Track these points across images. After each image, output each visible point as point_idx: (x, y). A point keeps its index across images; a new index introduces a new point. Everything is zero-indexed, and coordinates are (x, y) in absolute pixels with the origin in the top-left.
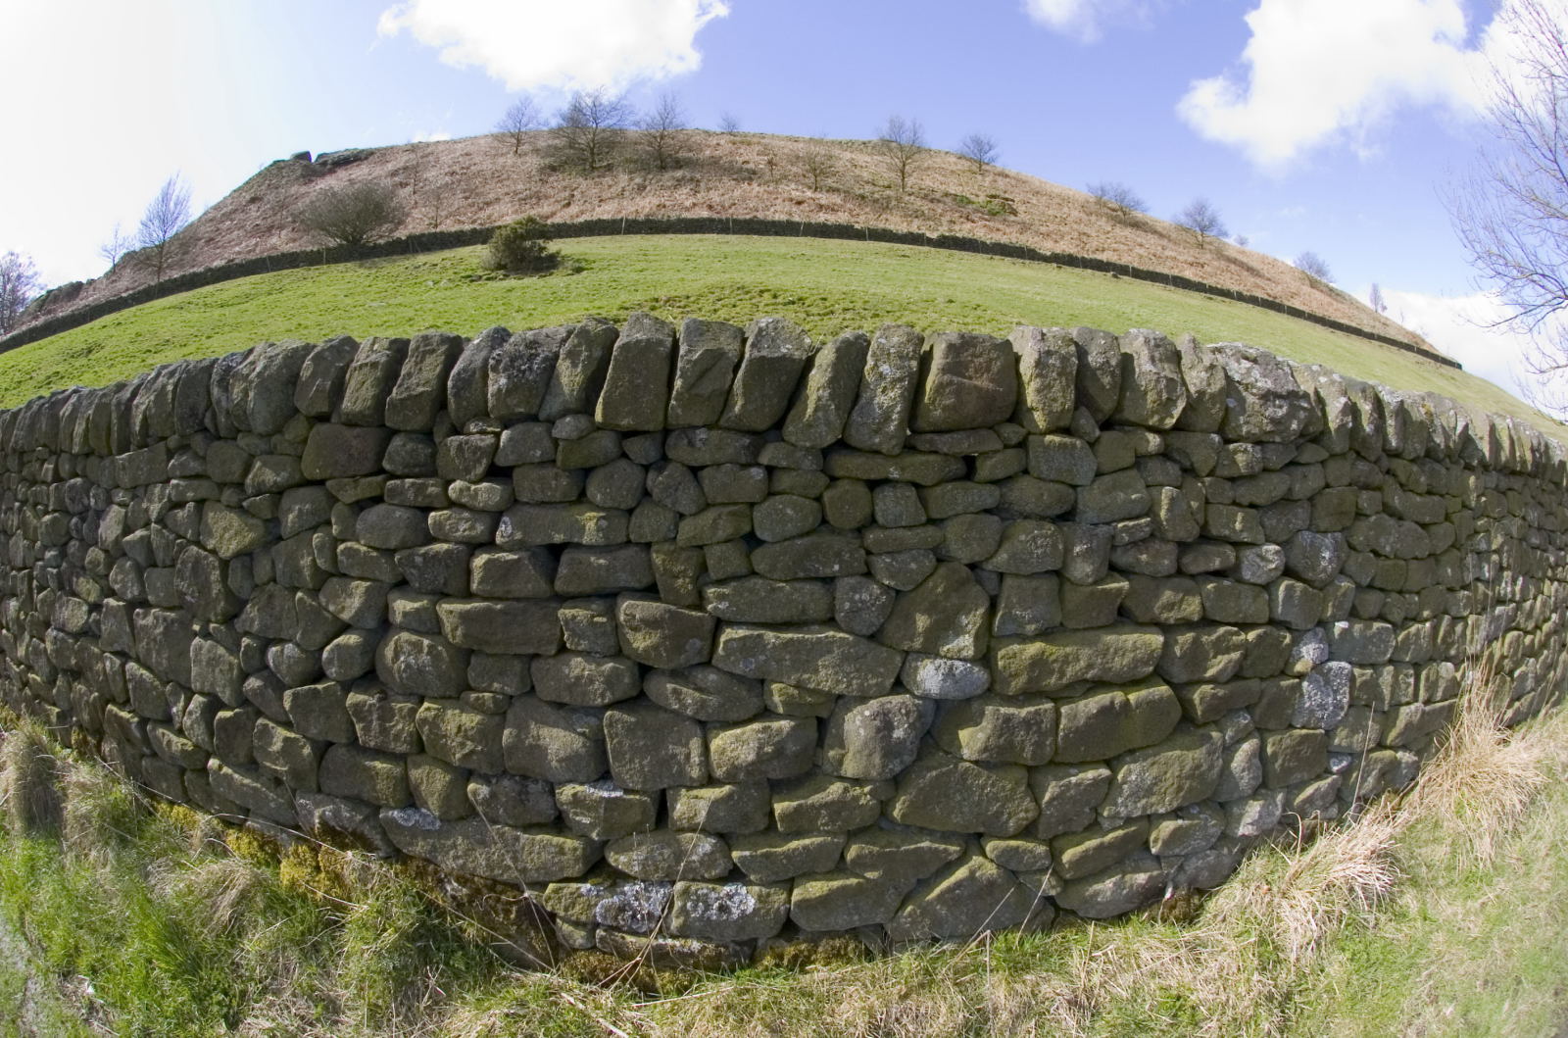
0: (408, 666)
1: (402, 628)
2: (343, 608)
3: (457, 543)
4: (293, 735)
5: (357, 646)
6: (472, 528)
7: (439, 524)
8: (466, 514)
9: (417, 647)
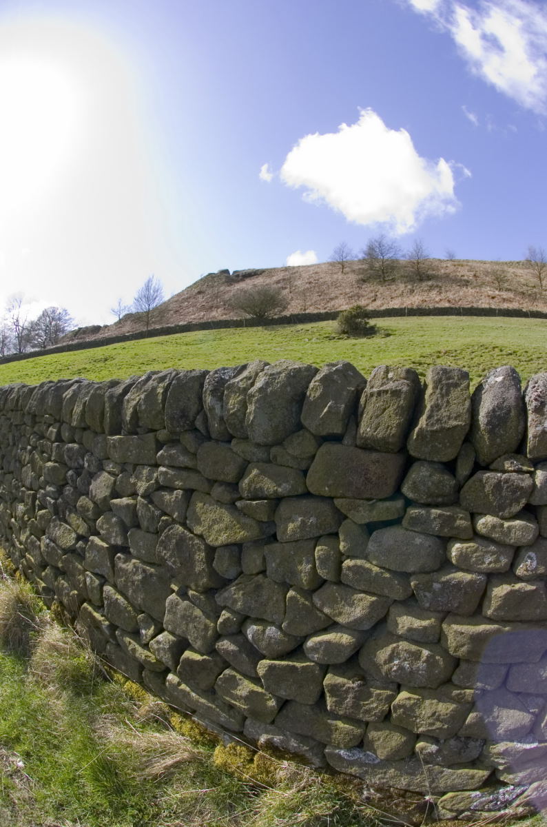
0: (401, 668)
1: (401, 638)
2: (340, 614)
3: (480, 573)
4: (260, 690)
5: (350, 645)
6: (497, 561)
7: (463, 556)
8: (492, 548)
9: (416, 656)
